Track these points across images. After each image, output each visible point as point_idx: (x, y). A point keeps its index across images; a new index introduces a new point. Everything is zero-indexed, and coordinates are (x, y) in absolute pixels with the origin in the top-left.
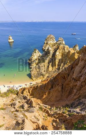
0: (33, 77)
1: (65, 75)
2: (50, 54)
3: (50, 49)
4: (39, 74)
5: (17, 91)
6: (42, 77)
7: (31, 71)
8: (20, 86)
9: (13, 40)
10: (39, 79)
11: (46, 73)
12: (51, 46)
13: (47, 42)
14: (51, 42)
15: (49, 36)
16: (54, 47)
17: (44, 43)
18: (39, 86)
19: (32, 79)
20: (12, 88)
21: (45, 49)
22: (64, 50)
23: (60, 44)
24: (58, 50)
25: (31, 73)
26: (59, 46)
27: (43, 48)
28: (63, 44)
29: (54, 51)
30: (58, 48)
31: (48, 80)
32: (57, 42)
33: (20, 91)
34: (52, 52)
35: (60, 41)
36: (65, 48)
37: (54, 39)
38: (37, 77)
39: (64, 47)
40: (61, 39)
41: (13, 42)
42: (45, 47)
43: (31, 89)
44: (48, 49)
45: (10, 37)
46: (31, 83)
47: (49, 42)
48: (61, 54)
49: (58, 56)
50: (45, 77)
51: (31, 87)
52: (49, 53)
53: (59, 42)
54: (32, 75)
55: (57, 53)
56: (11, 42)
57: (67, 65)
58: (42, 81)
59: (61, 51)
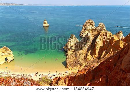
0: (68, 65)
1: (110, 65)
2: (89, 41)
3: (89, 35)
4: (75, 62)
5: (50, 80)
6: (79, 66)
7: (66, 59)
8: (54, 75)
9: (48, 25)
10: (75, 68)
11: (84, 62)
12: (90, 32)
13: (85, 28)
14: (90, 28)
15: (88, 21)
16: (95, 33)
17: (82, 29)
18: (77, 76)
19: (68, 68)
20: (45, 77)
21: (82, 36)
22: (107, 36)
23: (101, 30)
24: (98, 37)
25: (67, 61)
26: (100, 32)
27: (81, 35)
28: (104, 30)
29: (93, 38)
30: (99, 34)
31: (86, 70)
32: (97, 28)
33: (54, 80)
34: (91, 39)
35: (100, 26)
36: (107, 35)
37: (93, 25)
38: (73, 66)
39: (106, 33)
40: (101, 24)
41: (48, 26)
42: (83, 33)
43: (68, 79)
44: (87, 35)
45: (45, 21)
46: (67, 73)
47: (87, 28)
48: (102, 42)
49: (98, 43)
50: (83, 67)
51: (67, 77)
52: (87, 40)
53: (99, 28)
54: (68, 63)
55: (98, 40)
56: (46, 26)
57: (109, 53)
58: (79, 71)
59: (102, 38)
